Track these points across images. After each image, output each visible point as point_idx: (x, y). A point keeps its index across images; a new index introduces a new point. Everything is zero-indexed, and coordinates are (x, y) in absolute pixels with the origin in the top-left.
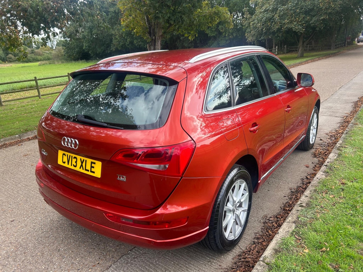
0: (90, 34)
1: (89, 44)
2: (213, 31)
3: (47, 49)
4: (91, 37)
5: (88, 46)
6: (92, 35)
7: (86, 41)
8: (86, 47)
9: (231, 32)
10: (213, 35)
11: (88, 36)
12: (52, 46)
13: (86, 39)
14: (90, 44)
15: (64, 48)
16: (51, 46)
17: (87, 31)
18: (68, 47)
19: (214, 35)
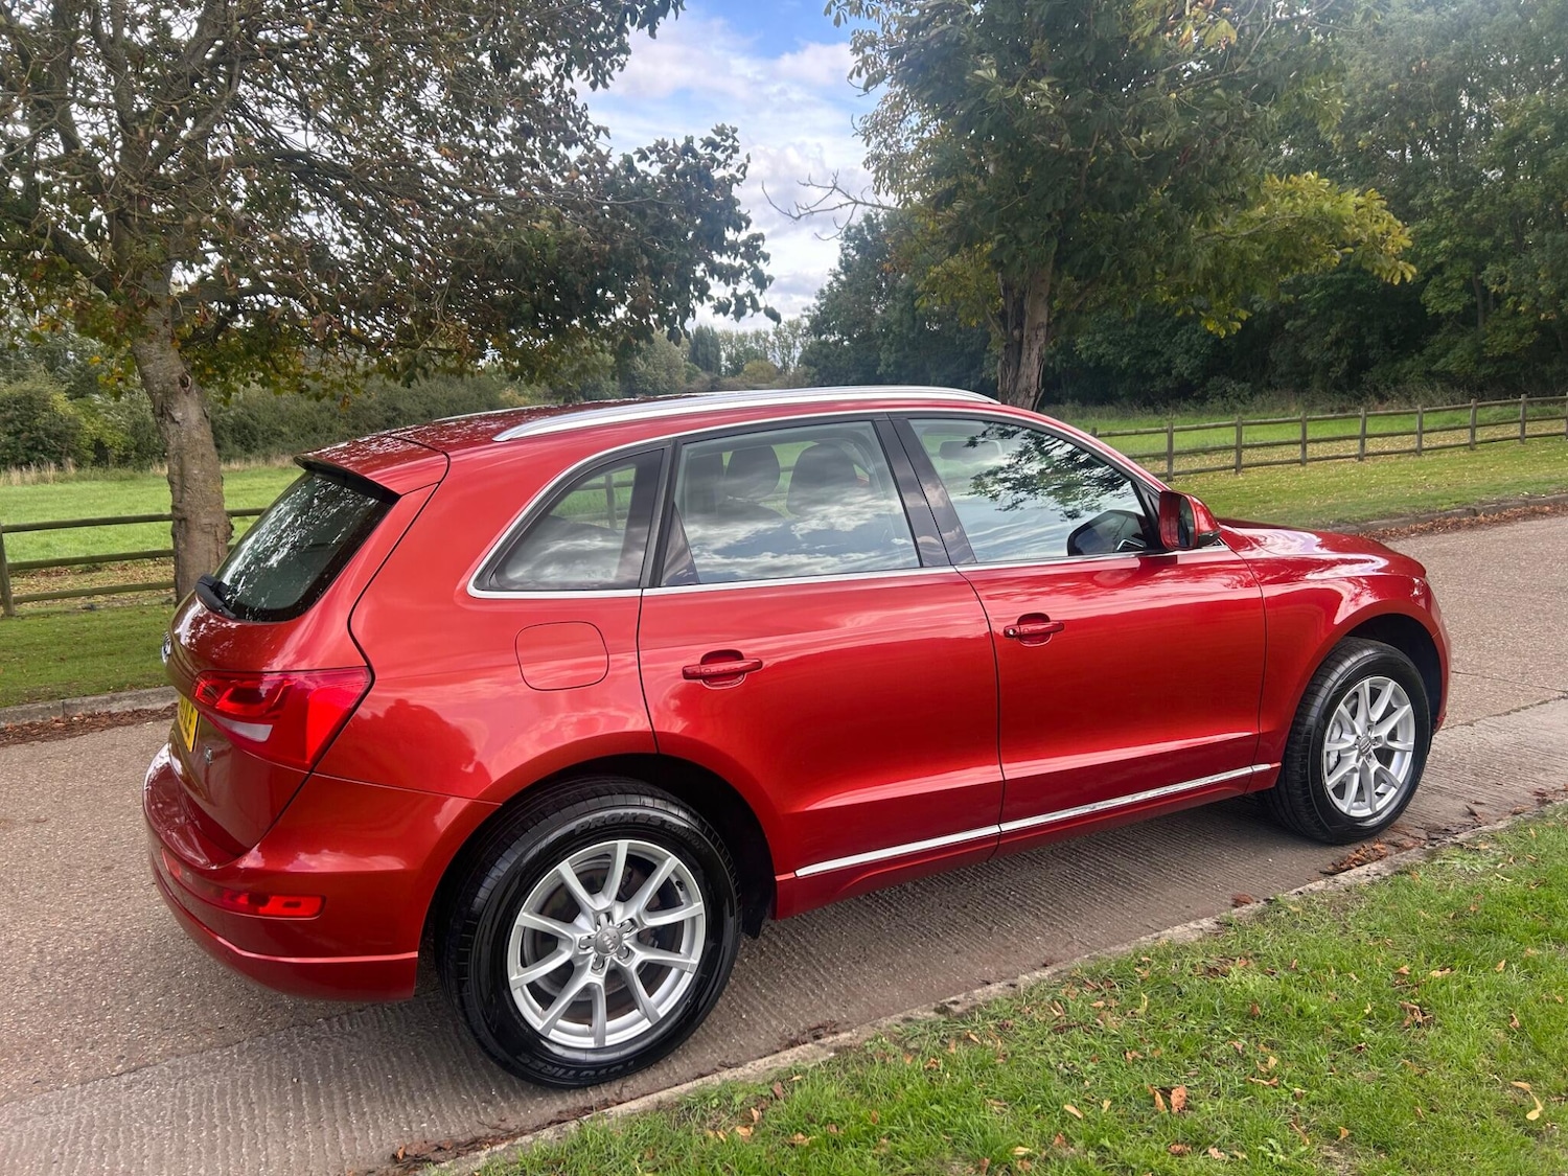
0: (907, 316)
1: (900, 354)
2: (1453, 290)
3: (766, 375)
4: (911, 328)
5: (895, 362)
6: (914, 319)
7: (891, 345)
8: (889, 366)
9: (1545, 294)
10: (1449, 307)
11: (901, 325)
12: (784, 362)
13: (891, 335)
14: (906, 357)
15: (813, 370)
16: (779, 365)
17: (899, 306)
18: (825, 367)
19: (1457, 307)
